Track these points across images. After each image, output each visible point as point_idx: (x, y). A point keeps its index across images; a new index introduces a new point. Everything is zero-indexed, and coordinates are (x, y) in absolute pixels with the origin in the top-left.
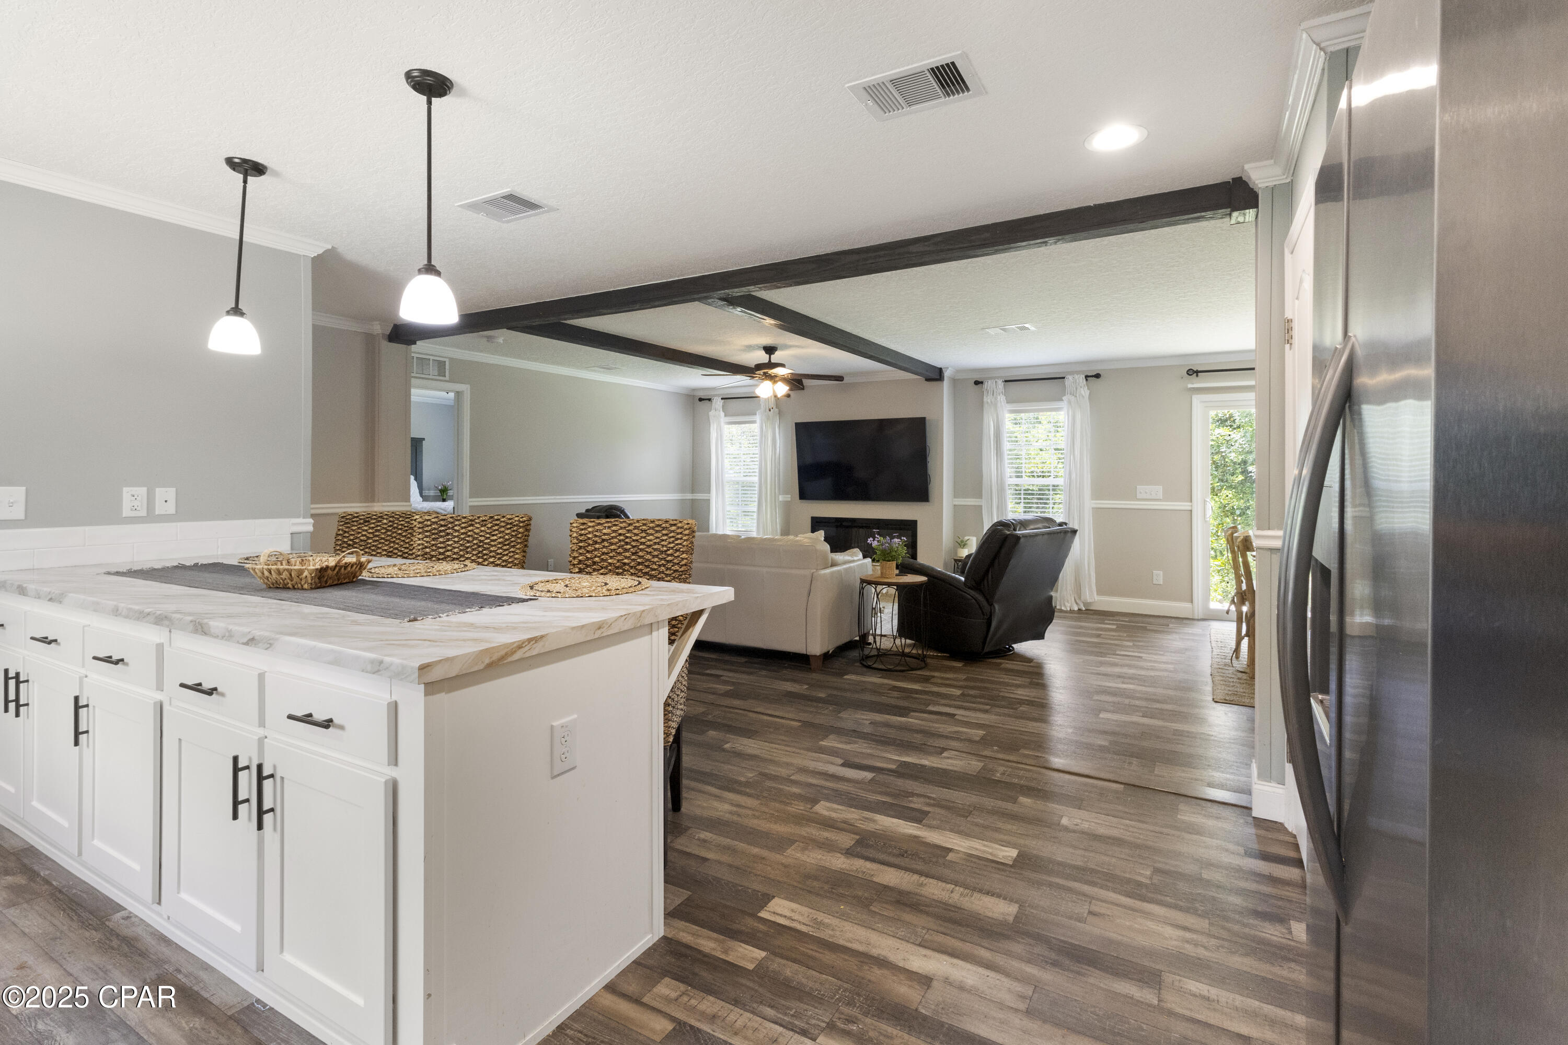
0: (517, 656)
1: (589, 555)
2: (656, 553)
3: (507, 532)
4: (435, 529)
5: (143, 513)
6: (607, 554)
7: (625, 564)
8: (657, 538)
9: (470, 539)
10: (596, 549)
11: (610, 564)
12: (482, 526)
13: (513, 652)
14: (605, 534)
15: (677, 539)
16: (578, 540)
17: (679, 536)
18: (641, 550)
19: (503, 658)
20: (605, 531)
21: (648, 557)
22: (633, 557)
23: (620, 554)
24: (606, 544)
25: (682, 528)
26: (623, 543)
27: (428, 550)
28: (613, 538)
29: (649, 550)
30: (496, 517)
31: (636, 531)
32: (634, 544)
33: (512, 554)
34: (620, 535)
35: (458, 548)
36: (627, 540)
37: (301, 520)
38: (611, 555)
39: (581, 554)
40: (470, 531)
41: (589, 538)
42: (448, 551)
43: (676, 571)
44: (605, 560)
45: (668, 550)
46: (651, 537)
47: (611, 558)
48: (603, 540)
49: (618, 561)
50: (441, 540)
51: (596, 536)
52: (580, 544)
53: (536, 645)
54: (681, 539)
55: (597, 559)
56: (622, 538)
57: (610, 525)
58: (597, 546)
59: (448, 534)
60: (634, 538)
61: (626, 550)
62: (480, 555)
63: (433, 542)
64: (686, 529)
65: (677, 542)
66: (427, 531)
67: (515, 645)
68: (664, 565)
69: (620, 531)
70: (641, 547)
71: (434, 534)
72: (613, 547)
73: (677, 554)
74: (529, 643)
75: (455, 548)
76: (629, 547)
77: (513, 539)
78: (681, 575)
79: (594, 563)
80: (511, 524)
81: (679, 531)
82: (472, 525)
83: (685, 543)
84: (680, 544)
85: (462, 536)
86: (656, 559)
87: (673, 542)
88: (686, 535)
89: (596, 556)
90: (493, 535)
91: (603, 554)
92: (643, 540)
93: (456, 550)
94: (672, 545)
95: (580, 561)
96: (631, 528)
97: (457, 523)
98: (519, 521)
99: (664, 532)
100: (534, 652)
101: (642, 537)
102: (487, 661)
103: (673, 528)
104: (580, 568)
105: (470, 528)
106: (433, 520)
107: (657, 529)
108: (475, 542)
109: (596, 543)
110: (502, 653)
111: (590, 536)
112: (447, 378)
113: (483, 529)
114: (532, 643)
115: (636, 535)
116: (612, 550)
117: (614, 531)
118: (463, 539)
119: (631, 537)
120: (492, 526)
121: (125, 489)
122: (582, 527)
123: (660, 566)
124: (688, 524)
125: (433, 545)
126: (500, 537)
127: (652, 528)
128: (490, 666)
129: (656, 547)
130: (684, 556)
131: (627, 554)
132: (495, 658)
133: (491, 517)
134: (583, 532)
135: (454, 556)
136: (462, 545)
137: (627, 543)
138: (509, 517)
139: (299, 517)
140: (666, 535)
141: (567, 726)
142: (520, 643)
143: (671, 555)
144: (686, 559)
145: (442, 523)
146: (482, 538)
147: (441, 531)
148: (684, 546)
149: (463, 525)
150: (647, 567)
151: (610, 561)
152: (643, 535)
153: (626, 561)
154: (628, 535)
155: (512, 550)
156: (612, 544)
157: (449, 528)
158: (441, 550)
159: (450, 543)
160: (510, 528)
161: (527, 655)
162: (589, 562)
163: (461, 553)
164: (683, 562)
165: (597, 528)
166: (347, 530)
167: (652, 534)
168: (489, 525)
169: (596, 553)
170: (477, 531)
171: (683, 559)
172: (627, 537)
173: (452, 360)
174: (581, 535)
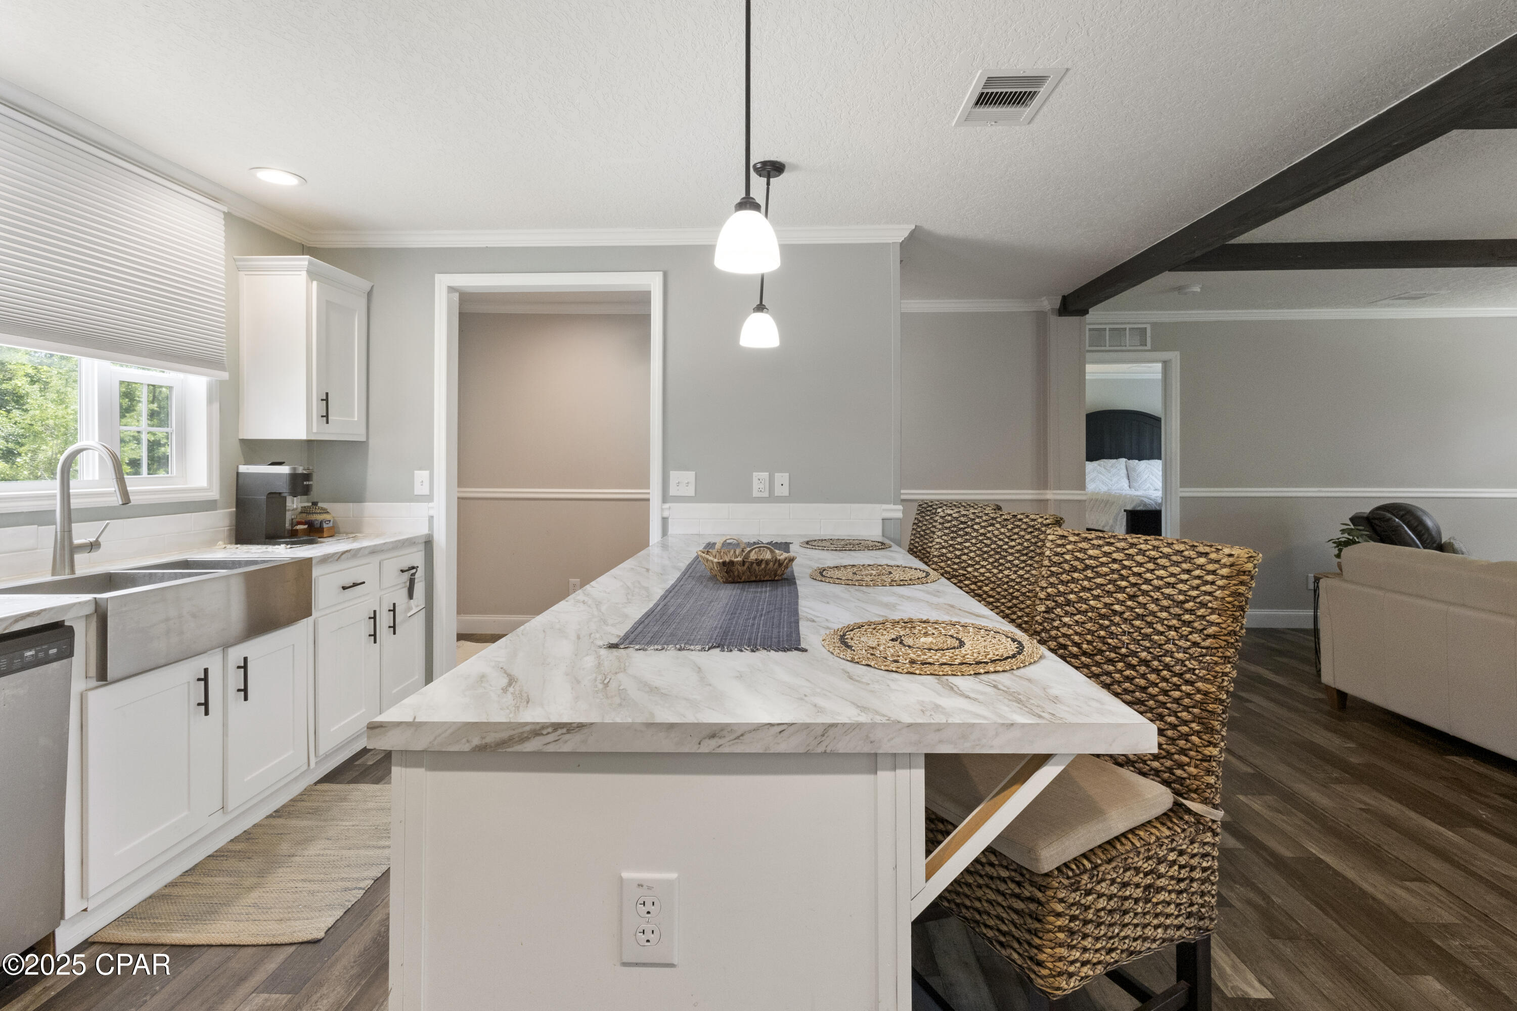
0: (531, 746)
1: (1062, 588)
2: (1165, 603)
3: (1028, 537)
4: (955, 526)
5: (766, 494)
6: (1090, 590)
7: (1115, 612)
8: (1173, 575)
9: (988, 542)
10: (1073, 580)
11: (1093, 608)
12: (1003, 527)
13: (523, 738)
14: (1091, 557)
15: (1206, 583)
16: (1050, 560)
17: (1210, 578)
18: (1145, 593)
19: (503, 743)
20: (1091, 552)
21: (1153, 607)
22: (1129, 603)
23: (1109, 593)
24: (1089, 573)
25: (1217, 562)
26: (1115, 576)
27: (944, 551)
28: (1103, 564)
29: (1156, 595)
30: (1019, 517)
31: (1139, 558)
32: (1133, 579)
33: (1028, 568)
34: (1115, 561)
35: (974, 551)
36: (1124, 572)
37: (892, 506)
38: (1095, 593)
39: (1052, 585)
40: (989, 532)
41: (1066, 561)
42: (965, 554)
43: (1195, 644)
44: (1085, 601)
45: (1187, 601)
46: (1162, 573)
47: (1096, 598)
48: (1087, 567)
49: (1106, 605)
50: (959, 540)
51: (1077, 559)
52: (1053, 569)
53: (567, 737)
54: (1213, 583)
55: (1072, 597)
56: (1116, 566)
57: (1101, 542)
58: (1076, 575)
59: (967, 534)
60: (1135, 570)
61: (1122, 590)
62: (996, 564)
63: (951, 542)
64: (1225, 566)
65: (1203, 588)
66: (946, 528)
67: (528, 728)
68: (1176, 629)
69: (1115, 556)
70: (1144, 587)
71: (953, 532)
72: (1099, 580)
73: (1201, 612)
74: (555, 730)
75: (971, 551)
76: (1124, 584)
77: (1032, 548)
78: (1204, 656)
79: (1069, 603)
80: (1033, 526)
81: (1210, 567)
82: (993, 525)
83: (1218, 593)
84: (1210, 594)
85: (980, 538)
86: (1164, 615)
87: (1197, 588)
88: (1223, 577)
89: (1072, 592)
90: (1013, 540)
91: (1084, 589)
92: (1148, 576)
93: (972, 555)
94: (1194, 593)
95: (1049, 595)
96: (1132, 551)
97: (977, 520)
98: (1041, 523)
99: (1185, 566)
100: (566, 748)
101: (1148, 571)
102: (476, 741)
103: (1202, 560)
104: (1047, 607)
105: (990, 529)
106: (954, 515)
107: (1174, 558)
108: (993, 546)
109: (1075, 570)
110: (504, 735)
111: (1068, 557)
112: (1149, 347)
113: (1002, 530)
114: (560, 732)
115: (1140, 565)
116: (1099, 586)
117: (1106, 554)
118: (981, 542)
119: (1130, 568)
120: (1013, 528)
121: (755, 474)
122: (1059, 542)
123: (1170, 628)
124: (1231, 555)
125: (951, 545)
126: (1019, 544)
127: (1167, 556)
128: (482, 749)
129: (1167, 591)
130: (1214, 618)
131: (1120, 596)
132: (491, 738)
133: (1015, 516)
134: (1059, 550)
135: (969, 562)
136: (979, 549)
137: (1123, 578)
138: (1032, 517)
139: (889, 503)
140: (1188, 572)
141: (649, 888)
142: (538, 727)
143: (1191, 612)
144: (1218, 624)
145: (963, 519)
146: (1001, 543)
147: (961, 529)
148: (1216, 598)
149: (983, 524)
150: (1150, 625)
151: (1092, 603)
152: (1151, 566)
153: (1117, 607)
154: (1126, 563)
155: (1029, 562)
156: (1099, 575)
157: (968, 527)
158: (958, 553)
159: (967, 544)
160: (1031, 532)
161: (551, 748)
162: (1061, 600)
163: (977, 559)
164: (1212, 630)
165: (1080, 545)
166: (921, 519)
167: (1164, 568)
168: (1010, 527)
169: (1073, 586)
170: (996, 532)
171: (1212, 624)
172: (1125, 567)
173: (1154, 325)
174: (1057, 554)
